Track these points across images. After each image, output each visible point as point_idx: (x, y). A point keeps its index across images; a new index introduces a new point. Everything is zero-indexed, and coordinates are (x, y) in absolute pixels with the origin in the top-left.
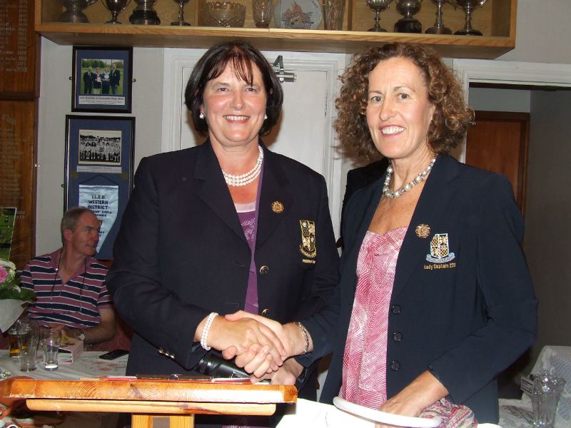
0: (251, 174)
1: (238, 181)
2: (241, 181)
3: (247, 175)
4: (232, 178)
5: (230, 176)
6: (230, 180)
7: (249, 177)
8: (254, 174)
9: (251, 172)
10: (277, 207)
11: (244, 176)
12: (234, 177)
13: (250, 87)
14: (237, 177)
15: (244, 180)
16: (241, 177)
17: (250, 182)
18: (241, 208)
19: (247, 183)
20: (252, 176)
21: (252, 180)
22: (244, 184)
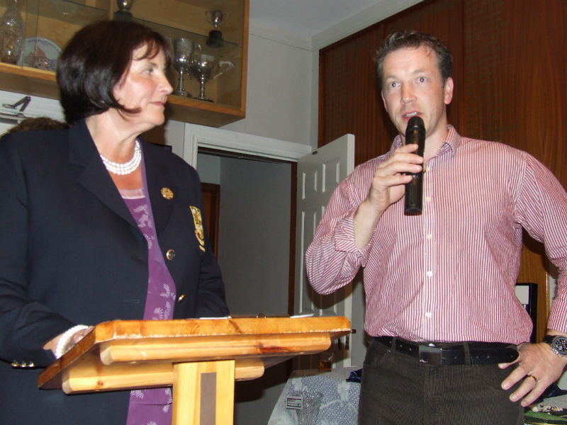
1: (122, 169)
2: (125, 169)
4: (116, 167)
5: (114, 164)
6: (114, 168)
7: (132, 166)
10: (167, 194)
12: (118, 165)
14: (122, 166)
16: (125, 165)
18: (126, 195)
19: (131, 171)
21: (135, 169)
22: (126, 173)
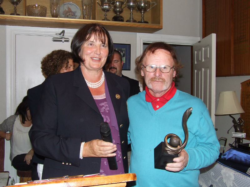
0: (100, 82)
1: (94, 86)
2: (96, 85)
3: (98, 83)
5: (90, 83)
6: (91, 85)
7: (99, 84)
8: (101, 83)
9: (100, 81)
10: (118, 96)
11: (97, 83)
12: (92, 84)
13: (103, 45)
14: (94, 84)
15: (97, 85)
16: (95, 84)
17: (99, 86)
18: (96, 97)
19: (98, 86)
20: (100, 83)
21: (100, 85)
22: (97, 87)
